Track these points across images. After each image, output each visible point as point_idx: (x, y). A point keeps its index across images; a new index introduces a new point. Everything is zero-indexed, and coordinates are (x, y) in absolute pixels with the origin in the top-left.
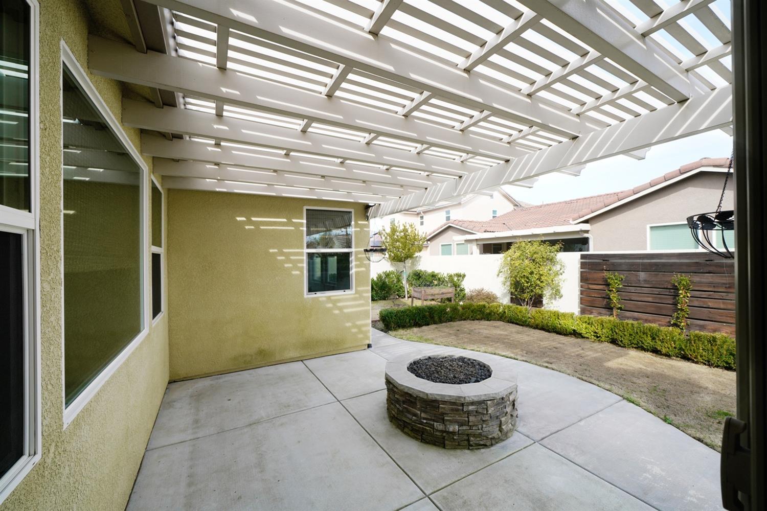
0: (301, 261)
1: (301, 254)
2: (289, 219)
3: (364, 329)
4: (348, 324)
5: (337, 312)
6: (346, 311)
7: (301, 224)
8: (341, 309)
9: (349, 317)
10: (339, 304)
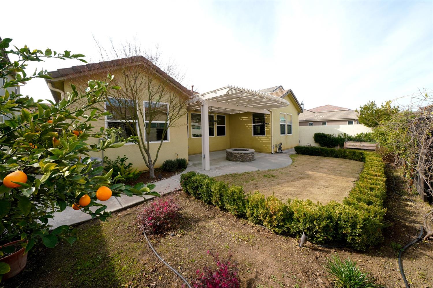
0: (251, 127)
1: (251, 125)
2: (249, 117)
3: (269, 148)
4: (264, 146)
5: (261, 141)
6: (263, 141)
7: (251, 118)
8: (262, 141)
9: (264, 143)
10: (261, 139)
